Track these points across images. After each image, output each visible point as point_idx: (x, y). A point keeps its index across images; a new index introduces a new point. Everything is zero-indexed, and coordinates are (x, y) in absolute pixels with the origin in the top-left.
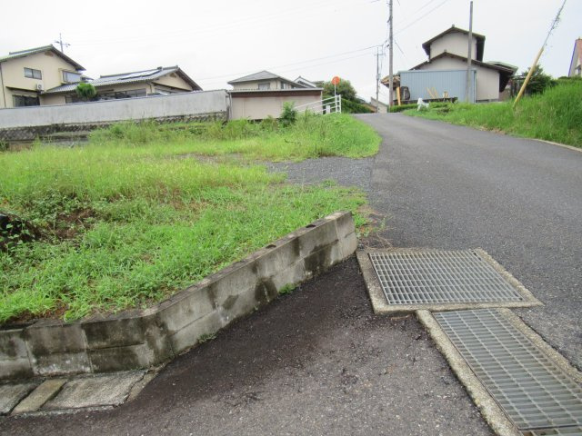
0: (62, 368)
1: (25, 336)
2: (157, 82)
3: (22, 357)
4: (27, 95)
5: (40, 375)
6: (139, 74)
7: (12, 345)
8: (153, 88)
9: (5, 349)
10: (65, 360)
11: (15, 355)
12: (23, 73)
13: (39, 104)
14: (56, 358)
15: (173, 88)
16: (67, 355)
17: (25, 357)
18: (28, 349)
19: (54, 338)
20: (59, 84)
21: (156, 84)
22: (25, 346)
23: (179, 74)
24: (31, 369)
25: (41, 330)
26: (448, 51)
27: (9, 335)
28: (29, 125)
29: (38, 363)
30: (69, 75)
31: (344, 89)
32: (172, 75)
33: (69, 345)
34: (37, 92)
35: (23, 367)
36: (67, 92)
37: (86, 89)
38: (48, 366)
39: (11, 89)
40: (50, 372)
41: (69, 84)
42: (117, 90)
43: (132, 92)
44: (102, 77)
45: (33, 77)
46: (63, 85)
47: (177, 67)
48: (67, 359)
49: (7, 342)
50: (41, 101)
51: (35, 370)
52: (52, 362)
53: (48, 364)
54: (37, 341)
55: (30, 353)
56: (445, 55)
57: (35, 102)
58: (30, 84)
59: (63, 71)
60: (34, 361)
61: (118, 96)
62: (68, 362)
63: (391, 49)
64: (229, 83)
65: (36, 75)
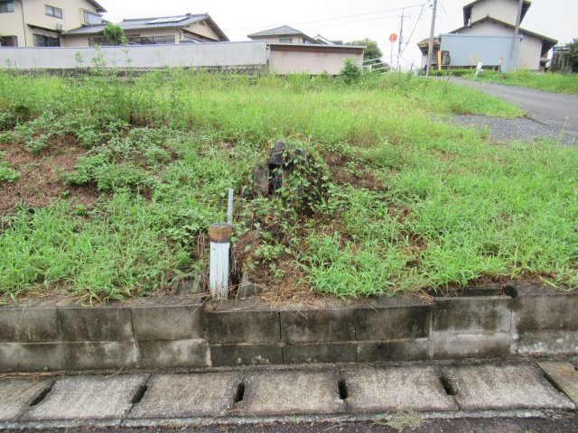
0: (549, 347)
1: (514, 305)
2: (186, 29)
3: (502, 331)
4: (47, 35)
5: (518, 355)
6: (167, 20)
7: (494, 315)
8: (183, 35)
9: (482, 320)
10: (555, 338)
11: (493, 327)
12: (44, 10)
13: (59, 45)
14: (545, 335)
15: (201, 37)
16: (562, 333)
17: (505, 332)
18: (513, 322)
19: (552, 310)
20: (79, 26)
21: (186, 32)
22: (510, 318)
23: (208, 22)
24: (509, 346)
25: (538, 299)
26: (492, 16)
27: (494, 303)
28: (52, 67)
29: (519, 340)
30: (90, 16)
31: (371, 50)
32: (201, 23)
33: (567, 320)
34: (58, 32)
35: (498, 344)
36: (91, 34)
37: (115, 32)
38: (532, 343)
39: (32, 27)
40: (532, 351)
41: (90, 26)
42: (143, 35)
43: (157, 39)
44: (125, 21)
45: (53, 16)
46: (84, 26)
47: (206, 15)
48: (559, 337)
49: (488, 311)
50: (61, 41)
51: (513, 348)
52: (539, 340)
53: (532, 342)
54: (528, 313)
55: (514, 326)
56: (487, 20)
57: (56, 43)
58: (51, 23)
59: (85, 12)
60: (515, 336)
61: (144, 42)
62: (560, 341)
63: (435, 9)
64: (249, 36)
65: (57, 14)
